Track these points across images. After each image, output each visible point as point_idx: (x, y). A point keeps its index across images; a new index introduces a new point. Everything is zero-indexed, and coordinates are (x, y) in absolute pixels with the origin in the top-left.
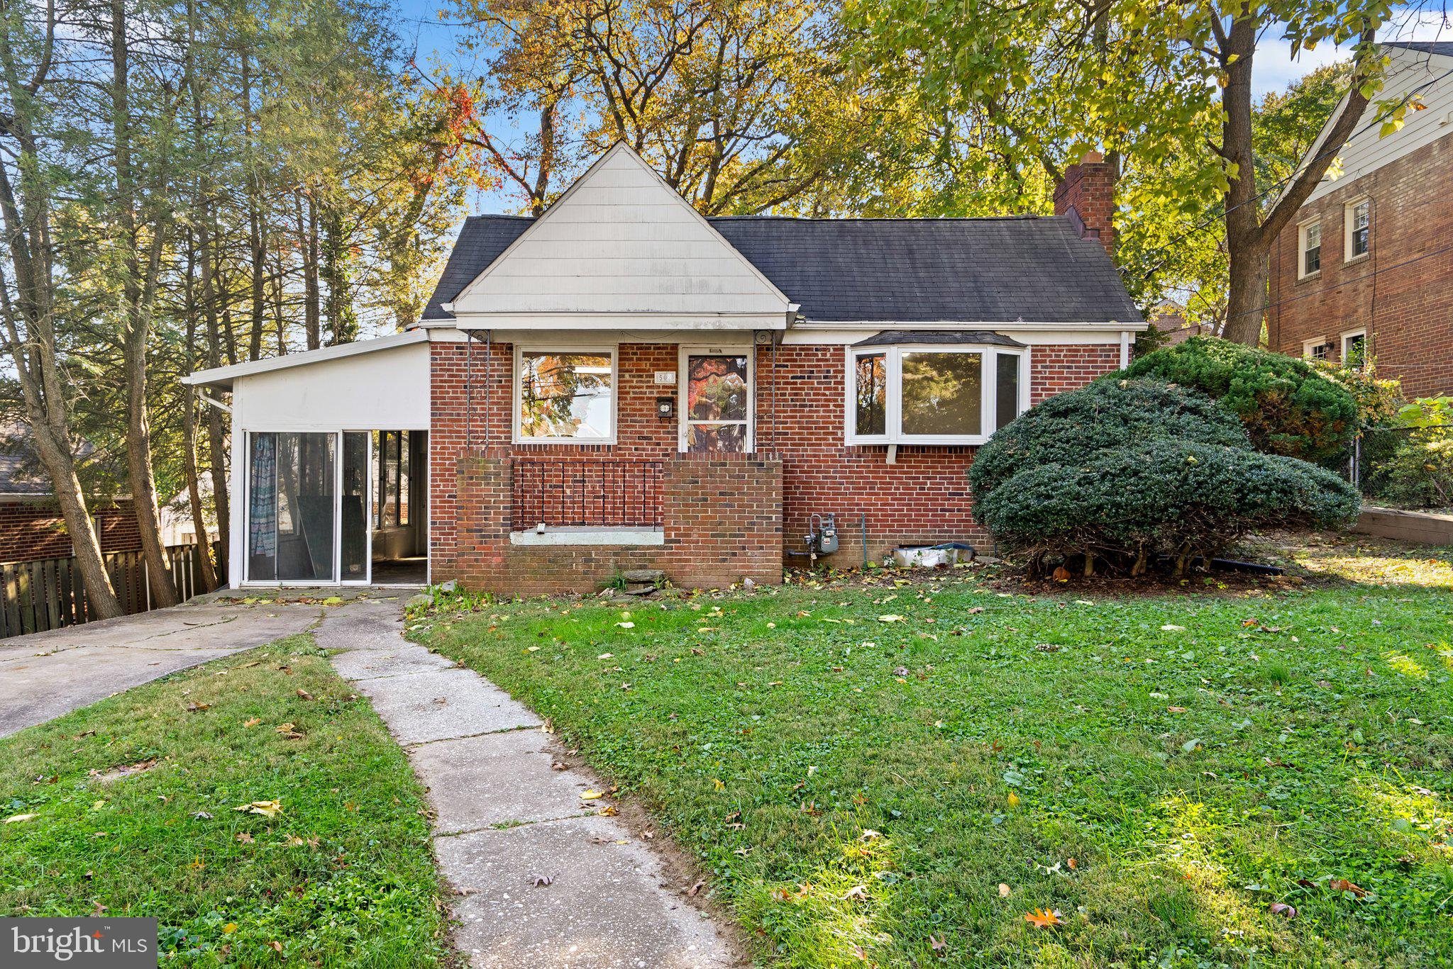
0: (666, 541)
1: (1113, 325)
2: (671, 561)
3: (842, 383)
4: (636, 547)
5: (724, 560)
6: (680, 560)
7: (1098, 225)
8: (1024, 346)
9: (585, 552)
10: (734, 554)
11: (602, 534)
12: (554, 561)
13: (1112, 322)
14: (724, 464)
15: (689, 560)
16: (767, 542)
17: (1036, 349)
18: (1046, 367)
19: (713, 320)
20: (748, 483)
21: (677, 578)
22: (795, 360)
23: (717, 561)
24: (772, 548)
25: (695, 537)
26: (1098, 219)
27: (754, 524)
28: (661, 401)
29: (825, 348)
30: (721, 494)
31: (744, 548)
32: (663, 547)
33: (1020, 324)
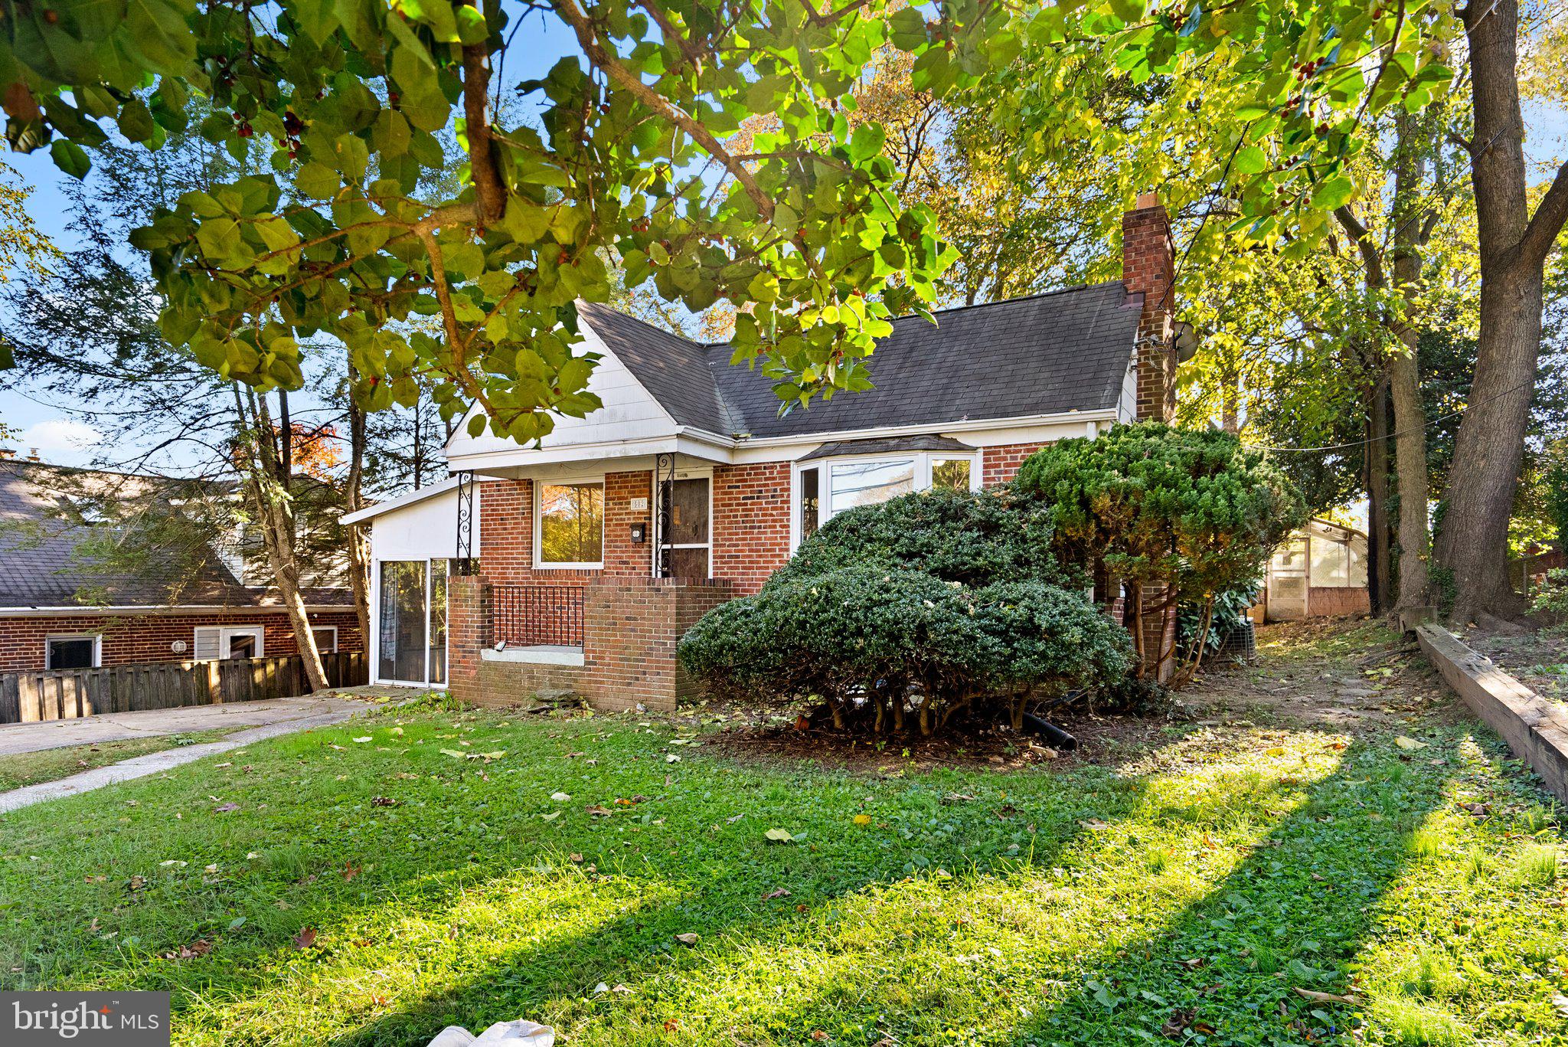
0: (586, 663)
1: (1074, 415)
2: (589, 682)
3: (788, 502)
4: (564, 667)
5: (629, 684)
6: (596, 682)
7: (1143, 286)
8: (975, 449)
9: (530, 669)
10: (637, 679)
11: (541, 654)
12: (509, 677)
13: (1074, 412)
14: (629, 590)
15: (601, 682)
16: (663, 668)
17: (989, 452)
18: (1000, 472)
19: (619, 448)
20: (648, 608)
21: (594, 699)
22: (745, 480)
23: (622, 684)
24: (667, 674)
25: (607, 661)
26: (1143, 280)
27: (651, 649)
28: (634, 527)
29: (771, 466)
30: (627, 618)
31: (645, 673)
32: (585, 669)
33: (964, 424)
